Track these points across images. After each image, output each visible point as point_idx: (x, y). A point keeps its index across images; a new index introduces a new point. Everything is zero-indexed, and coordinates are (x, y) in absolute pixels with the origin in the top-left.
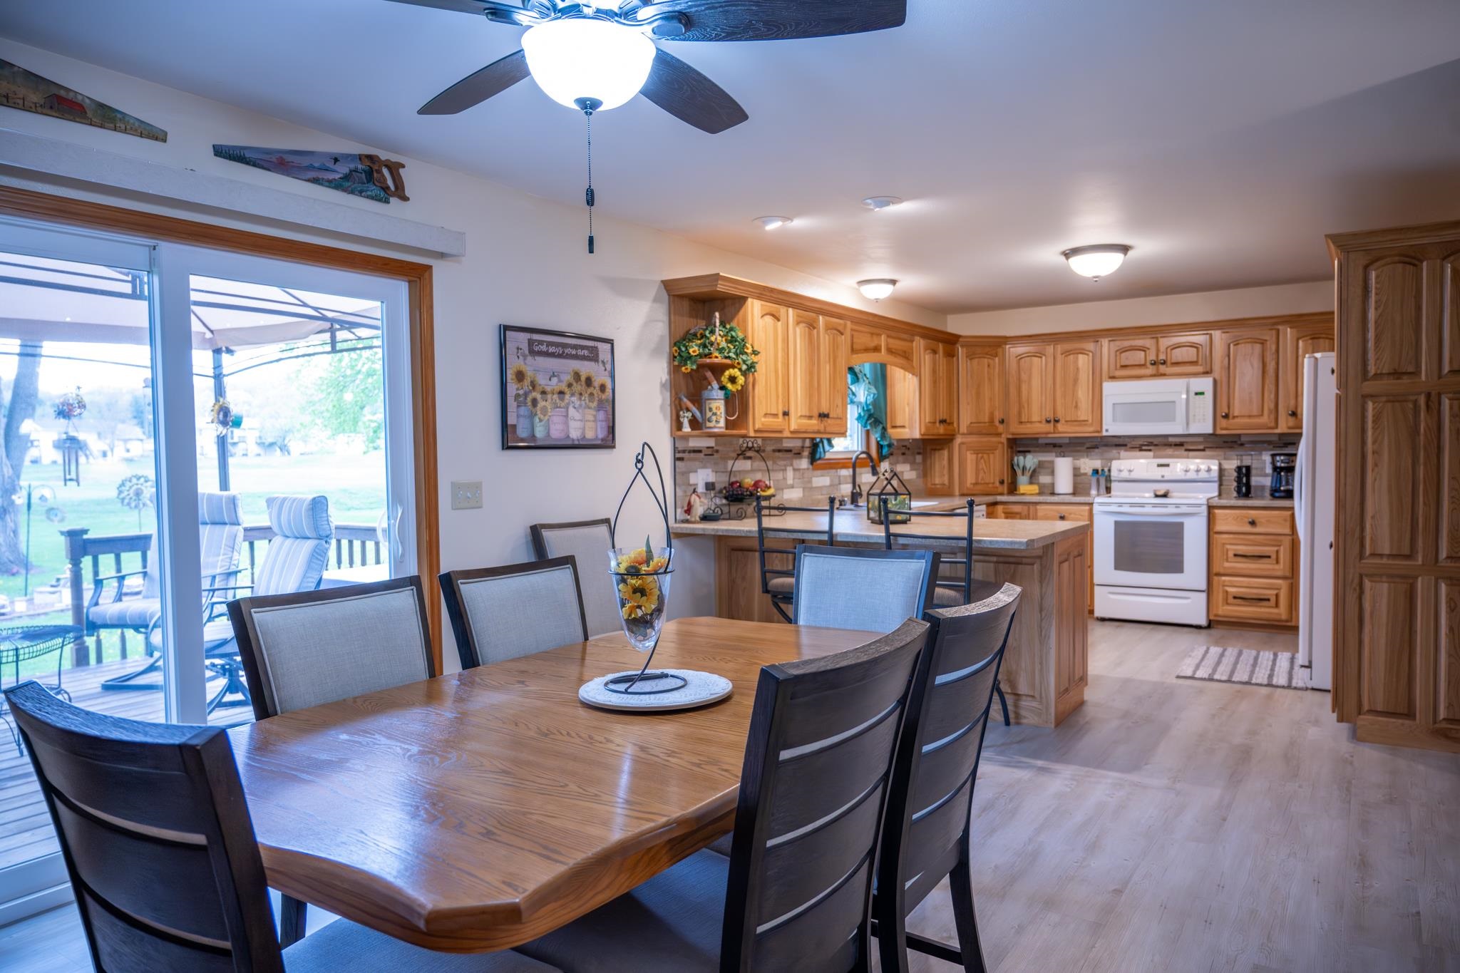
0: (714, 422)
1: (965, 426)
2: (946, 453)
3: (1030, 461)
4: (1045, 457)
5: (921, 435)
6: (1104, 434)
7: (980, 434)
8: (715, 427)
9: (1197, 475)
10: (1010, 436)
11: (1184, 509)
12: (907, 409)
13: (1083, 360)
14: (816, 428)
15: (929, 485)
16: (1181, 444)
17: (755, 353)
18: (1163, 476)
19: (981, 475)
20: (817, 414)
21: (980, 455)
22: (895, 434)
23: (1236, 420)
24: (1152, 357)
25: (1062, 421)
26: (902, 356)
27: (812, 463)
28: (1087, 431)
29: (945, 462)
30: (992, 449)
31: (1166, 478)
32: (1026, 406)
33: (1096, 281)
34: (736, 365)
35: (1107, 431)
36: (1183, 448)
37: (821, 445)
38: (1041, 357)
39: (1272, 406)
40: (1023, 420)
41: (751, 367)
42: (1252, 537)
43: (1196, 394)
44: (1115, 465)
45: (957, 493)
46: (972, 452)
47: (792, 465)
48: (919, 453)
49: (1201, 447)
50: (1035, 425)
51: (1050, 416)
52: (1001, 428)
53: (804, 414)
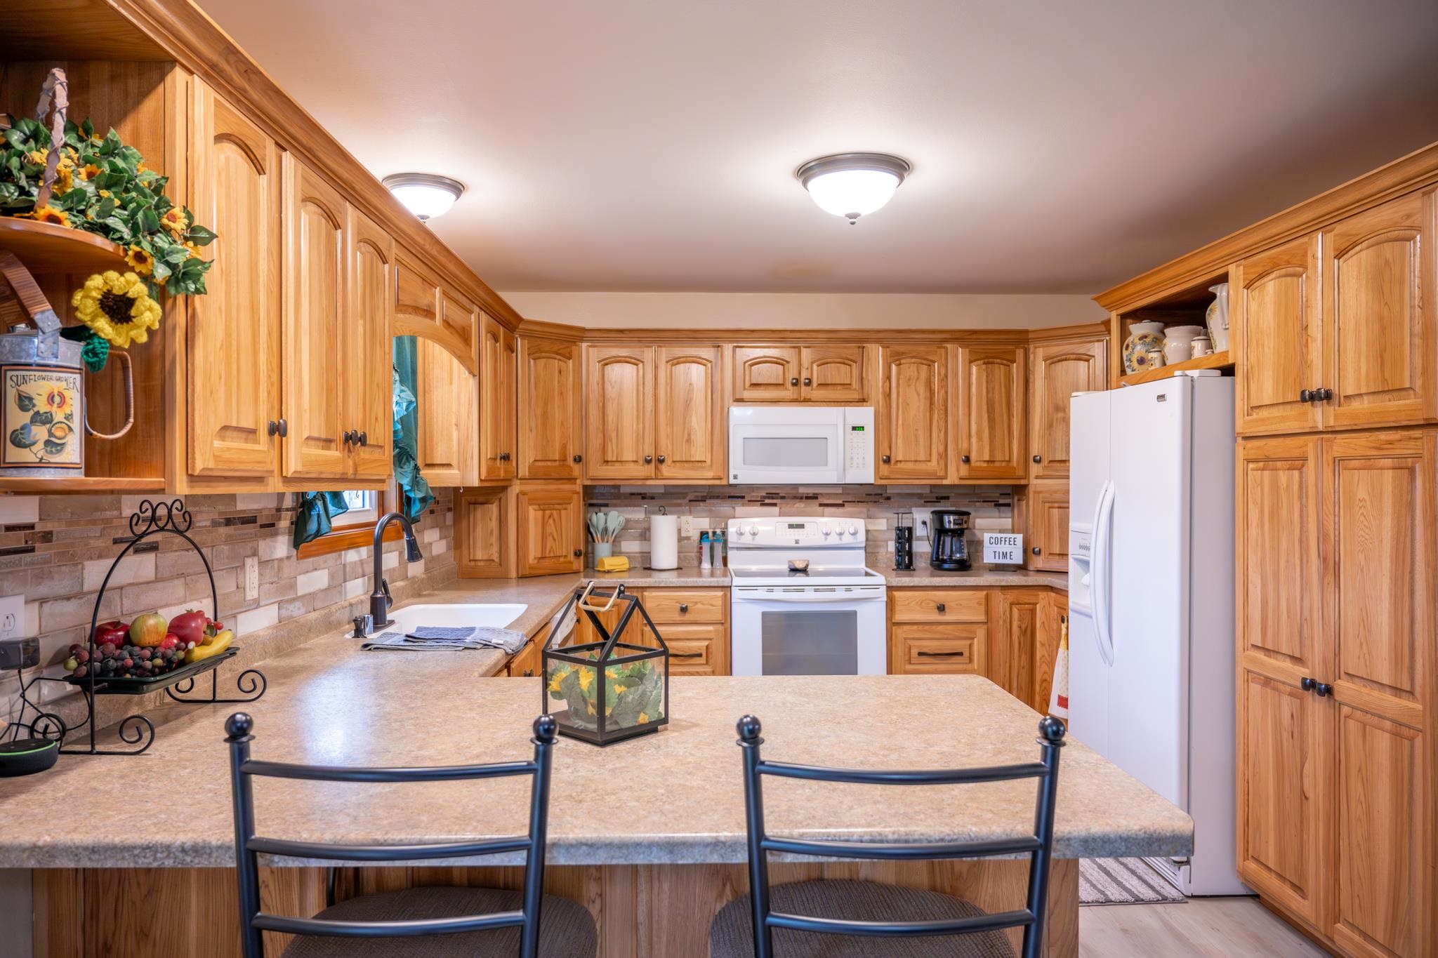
0: (40, 445)
1: (527, 465)
2: (494, 508)
3: (613, 518)
4: (637, 514)
5: (481, 480)
6: (732, 481)
7: (547, 479)
8: (41, 465)
9: (840, 539)
10: (589, 483)
11: (857, 593)
12: (455, 434)
13: (696, 373)
14: (339, 470)
15: (465, 562)
16: (815, 497)
17: (196, 235)
18: (797, 542)
19: (550, 542)
20: (342, 436)
21: (548, 512)
22: (436, 478)
23: (899, 465)
24: (792, 373)
25: (668, 461)
26: (460, 335)
27: (296, 544)
28: (703, 477)
29: (494, 524)
30: (565, 502)
31: (801, 544)
32: (614, 435)
33: (853, 223)
34: (132, 263)
35: (735, 477)
36: (816, 502)
37: (320, 504)
38: (637, 365)
39: (942, 449)
40: (609, 459)
41: (184, 276)
42: (940, 628)
43: (854, 428)
44: (733, 527)
45: (513, 574)
46: (536, 507)
47: (255, 553)
48: (449, 510)
49: (841, 502)
50: (631, 471)
51: (649, 451)
52: (577, 470)
53: (316, 435)
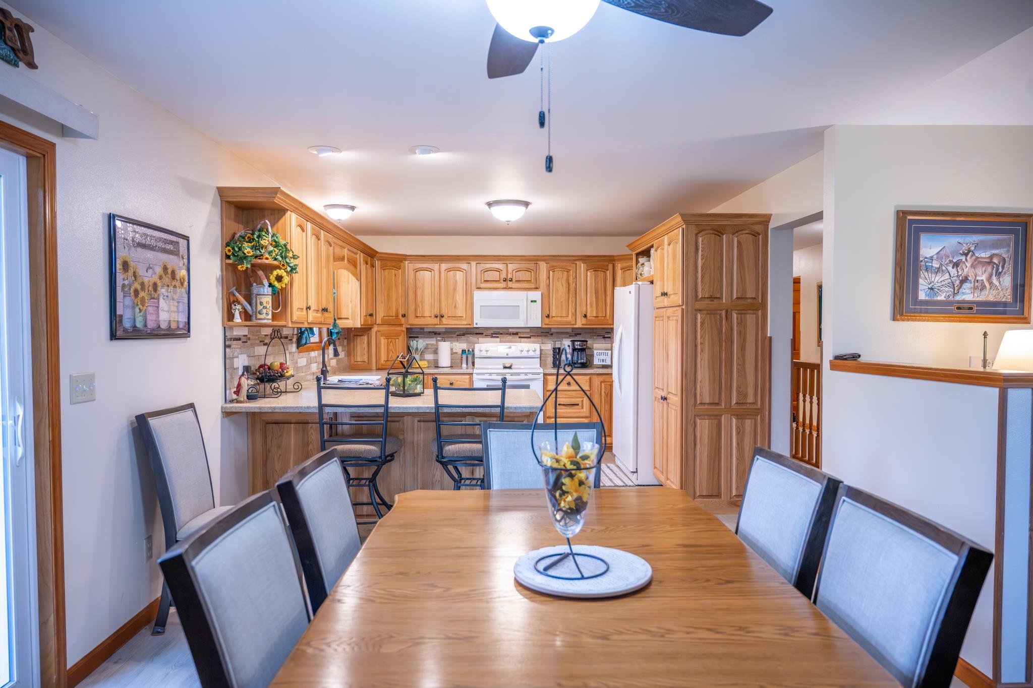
0: (265, 314)
1: (380, 318)
2: (365, 338)
3: (420, 343)
4: (432, 341)
5: (361, 325)
6: (475, 326)
7: (390, 324)
8: (264, 319)
9: (528, 353)
10: (409, 327)
11: (530, 376)
12: (350, 305)
13: (459, 275)
14: (319, 320)
15: (352, 362)
16: (517, 334)
17: (295, 257)
18: (507, 355)
19: (391, 354)
20: (321, 309)
21: (390, 340)
22: (342, 324)
23: (554, 319)
24: (504, 276)
25: (446, 317)
26: (353, 264)
27: (298, 347)
28: (462, 324)
29: (365, 345)
30: (397, 335)
31: (509, 356)
32: (420, 304)
33: (508, 224)
34: (281, 266)
35: (476, 324)
36: (517, 336)
37: (306, 332)
38: (431, 272)
39: (574, 311)
40: (418, 316)
41: (293, 269)
42: (569, 393)
43: (532, 301)
44: (477, 347)
45: (374, 368)
46: (385, 337)
48: (345, 338)
49: (529, 336)
50: (428, 321)
51: (437, 312)
52: (403, 320)
53: (315, 309)
